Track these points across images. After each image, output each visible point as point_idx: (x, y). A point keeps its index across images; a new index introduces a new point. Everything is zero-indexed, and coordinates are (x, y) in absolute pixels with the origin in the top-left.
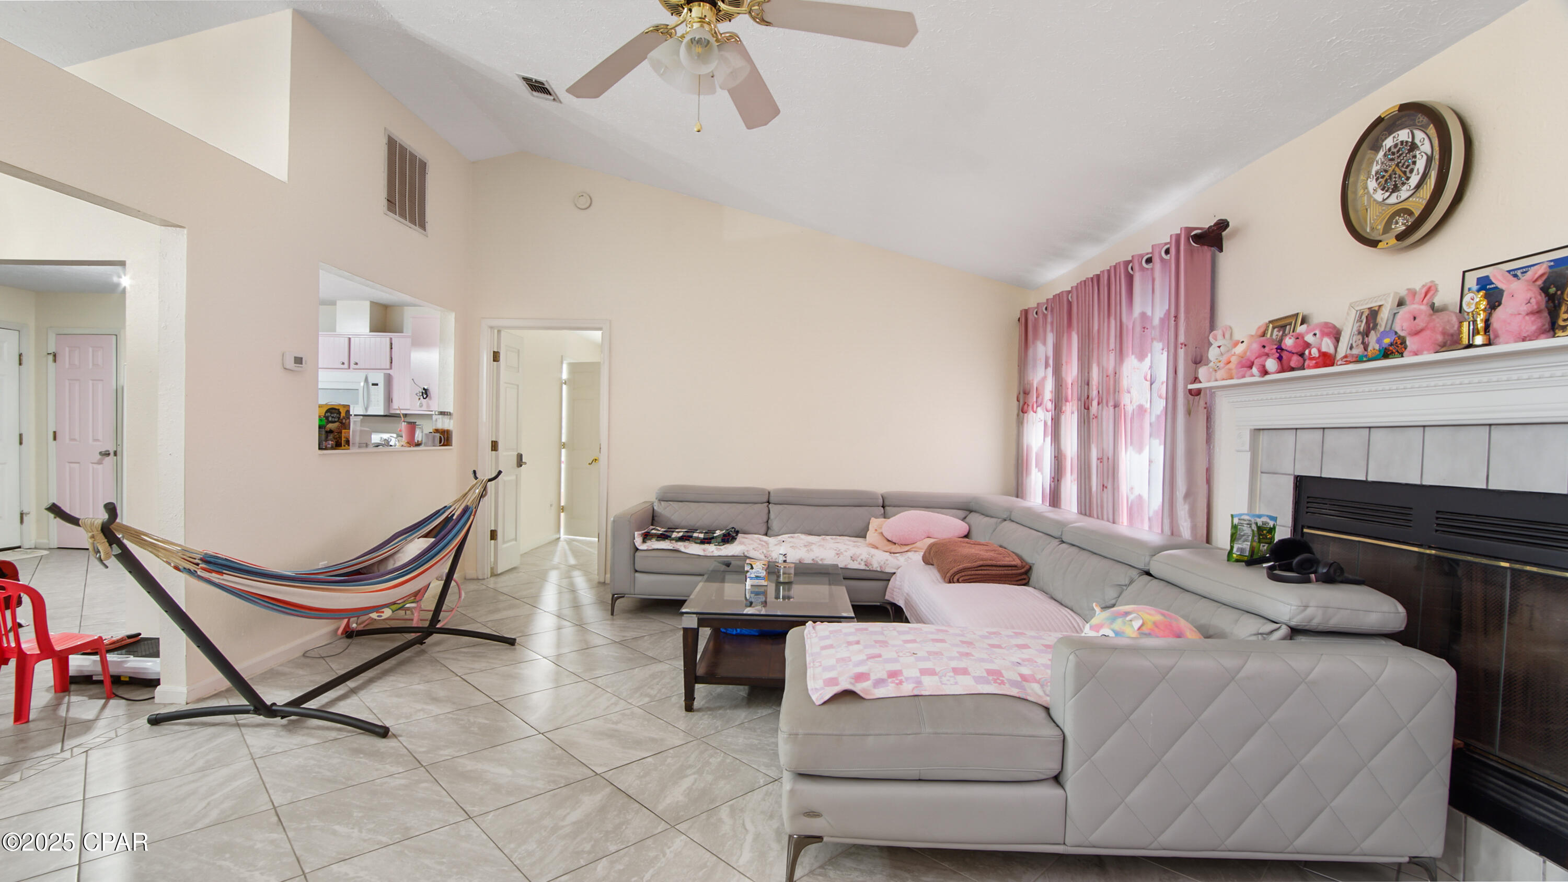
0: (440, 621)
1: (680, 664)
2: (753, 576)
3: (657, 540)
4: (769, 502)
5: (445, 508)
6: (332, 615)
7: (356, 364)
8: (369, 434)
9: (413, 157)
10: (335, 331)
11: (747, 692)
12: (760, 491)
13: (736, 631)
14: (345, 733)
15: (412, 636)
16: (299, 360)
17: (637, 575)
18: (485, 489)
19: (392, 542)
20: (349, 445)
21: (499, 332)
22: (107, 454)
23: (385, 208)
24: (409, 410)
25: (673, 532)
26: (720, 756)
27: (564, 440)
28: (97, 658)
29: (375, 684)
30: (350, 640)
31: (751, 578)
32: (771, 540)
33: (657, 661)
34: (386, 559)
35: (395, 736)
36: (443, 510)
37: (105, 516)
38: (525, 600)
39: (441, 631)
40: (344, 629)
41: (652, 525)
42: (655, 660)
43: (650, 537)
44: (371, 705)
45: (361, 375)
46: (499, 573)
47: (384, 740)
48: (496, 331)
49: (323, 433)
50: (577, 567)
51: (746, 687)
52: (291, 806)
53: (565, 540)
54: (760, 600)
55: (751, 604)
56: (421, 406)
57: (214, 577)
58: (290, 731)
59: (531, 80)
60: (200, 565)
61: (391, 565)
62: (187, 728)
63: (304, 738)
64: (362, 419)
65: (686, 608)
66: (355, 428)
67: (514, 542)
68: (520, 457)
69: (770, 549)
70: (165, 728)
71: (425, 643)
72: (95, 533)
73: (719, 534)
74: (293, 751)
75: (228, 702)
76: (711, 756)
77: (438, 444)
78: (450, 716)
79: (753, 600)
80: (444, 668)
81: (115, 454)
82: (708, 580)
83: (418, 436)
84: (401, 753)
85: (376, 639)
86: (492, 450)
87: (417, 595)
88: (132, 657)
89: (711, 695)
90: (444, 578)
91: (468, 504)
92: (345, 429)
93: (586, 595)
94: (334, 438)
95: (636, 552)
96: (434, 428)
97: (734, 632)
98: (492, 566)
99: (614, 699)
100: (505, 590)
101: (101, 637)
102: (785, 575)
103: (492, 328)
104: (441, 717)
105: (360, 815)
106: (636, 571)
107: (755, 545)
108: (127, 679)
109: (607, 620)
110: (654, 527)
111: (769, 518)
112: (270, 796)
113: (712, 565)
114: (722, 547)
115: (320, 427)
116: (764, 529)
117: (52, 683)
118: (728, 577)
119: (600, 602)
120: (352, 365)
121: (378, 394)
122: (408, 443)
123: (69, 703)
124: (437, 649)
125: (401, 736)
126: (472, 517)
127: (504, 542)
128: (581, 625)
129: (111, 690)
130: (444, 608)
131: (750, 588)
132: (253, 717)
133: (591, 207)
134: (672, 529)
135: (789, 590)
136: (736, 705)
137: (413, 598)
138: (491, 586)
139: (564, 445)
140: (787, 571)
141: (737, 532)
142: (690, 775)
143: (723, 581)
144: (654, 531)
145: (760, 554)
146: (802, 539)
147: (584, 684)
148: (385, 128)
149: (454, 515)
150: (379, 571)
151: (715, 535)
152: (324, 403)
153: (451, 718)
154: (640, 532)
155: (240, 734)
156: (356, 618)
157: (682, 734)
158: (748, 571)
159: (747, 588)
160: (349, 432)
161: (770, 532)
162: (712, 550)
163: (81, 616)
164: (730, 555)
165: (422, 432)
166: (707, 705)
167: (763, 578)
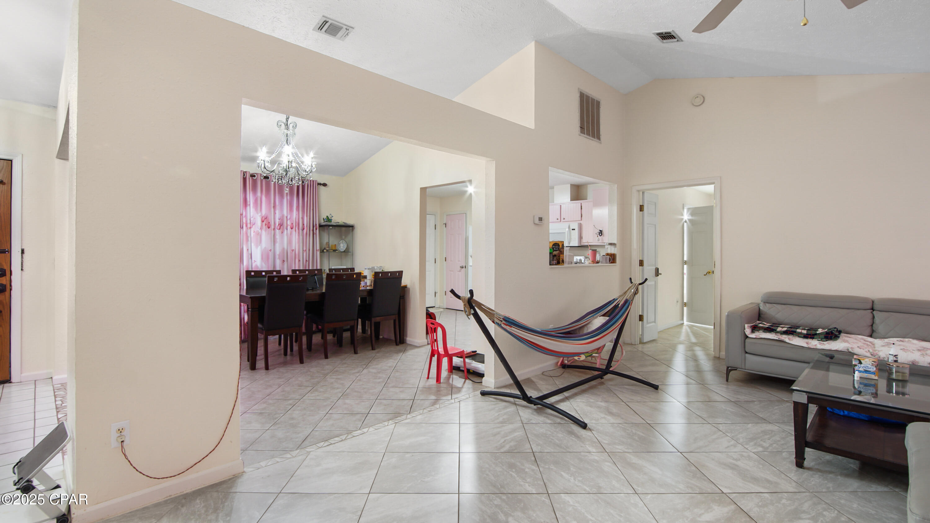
0: (611, 366)
1: (791, 428)
2: (861, 369)
3: (764, 332)
4: (873, 309)
5: (614, 300)
6: (554, 354)
7: (564, 219)
8: (572, 257)
9: (593, 100)
10: (554, 202)
11: (858, 466)
12: (864, 300)
13: (844, 412)
14: (564, 421)
15: (596, 373)
16: (541, 219)
17: (747, 355)
18: (637, 289)
19: (587, 316)
20: (563, 263)
21: (643, 193)
22: (462, 267)
23: (579, 132)
24: (592, 243)
25: (778, 327)
26: (834, 512)
27: (685, 259)
28: (462, 359)
29: (578, 397)
30: (564, 370)
31: (860, 371)
32: (878, 342)
33: (766, 422)
34: (583, 327)
35: (590, 430)
36: (613, 301)
37: (469, 296)
38: (662, 361)
39: (612, 372)
40: (561, 363)
41: (758, 320)
42: (764, 420)
43: (758, 329)
44: (577, 409)
45: (566, 225)
46: (645, 341)
47: (584, 430)
48: (641, 193)
49: (552, 256)
50: (698, 344)
51: (857, 462)
52: (540, 453)
53: (687, 325)
54: (869, 391)
55: (860, 393)
56: (599, 240)
57: (508, 328)
58: (538, 413)
59: (662, 33)
60: (503, 322)
61: (586, 331)
62: (495, 400)
63: (545, 419)
64: (569, 249)
65: (794, 387)
66: (567, 252)
67: (654, 324)
68: (657, 270)
69: (876, 349)
70: (487, 398)
71: (603, 378)
72: (466, 303)
73: (821, 332)
74: (540, 424)
75: (511, 391)
76: (825, 510)
77: (609, 262)
78: (621, 425)
79: (862, 390)
80: (615, 396)
81: (465, 267)
82: (813, 368)
83: (598, 258)
84: (594, 440)
85: (577, 371)
86: (640, 266)
87: (599, 350)
88: (474, 362)
89: (821, 459)
90: (614, 342)
91: (628, 298)
92: (562, 254)
93: (706, 364)
94: (556, 259)
95: (746, 338)
96: (606, 253)
97: (842, 413)
98: (640, 337)
99: (733, 442)
100: (649, 353)
101: (463, 350)
102: (898, 374)
103: (639, 191)
104: (615, 425)
105: (574, 470)
106: (746, 353)
107: (860, 344)
108: (472, 371)
109: (723, 384)
110: (760, 322)
111: (873, 323)
112: (531, 445)
113: (817, 356)
114: (824, 342)
115: (550, 253)
116: (868, 331)
117: (447, 368)
118: (832, 367)
119: (716, 370)
120: (562, 220)
121: (575, 234)
122: (592, 261)
123: (453, 378)
124: (611, 383)
125: (593, 430)
126: (630, 306)
127: (648, 323)
128: (702, 384)
129: (467, 376)
130: (614, 359)
131: (859, 379)
132: (521, 402)
133: (705, 103)
134: (778, 324)
135: (903, 387)
136: (848, 474)
137: (596, 351)
138: (640, 349)
139: (685, 263)
140: (900, 370)
141: (840, 332)
142: (805, 519)
143: (828, 370)
144: (761, 325)
145: (866, 352)
146: (914, 344)
147: (709, 426)
148: (578, 89)
149: (619, 304)
150: (579, 333)
151: (817, 332)
152: (552, 241)
153: (621, 427)
154: (750, 325)
155: (516, 409)
156: (567, 358)
157: (794, 484)
158: (855, 365)
159: (856, 378)
160: (564, 256)
161: (874, 334)
162: (815, 343)
163: (455, 339)
164: (833, 349)
165: (600, 255)
166: (816, 467)
167: (874, 373)
